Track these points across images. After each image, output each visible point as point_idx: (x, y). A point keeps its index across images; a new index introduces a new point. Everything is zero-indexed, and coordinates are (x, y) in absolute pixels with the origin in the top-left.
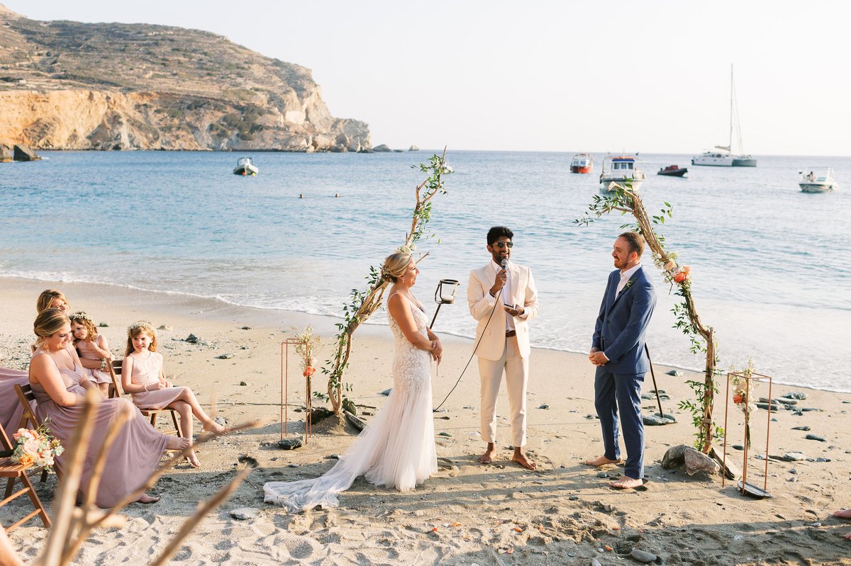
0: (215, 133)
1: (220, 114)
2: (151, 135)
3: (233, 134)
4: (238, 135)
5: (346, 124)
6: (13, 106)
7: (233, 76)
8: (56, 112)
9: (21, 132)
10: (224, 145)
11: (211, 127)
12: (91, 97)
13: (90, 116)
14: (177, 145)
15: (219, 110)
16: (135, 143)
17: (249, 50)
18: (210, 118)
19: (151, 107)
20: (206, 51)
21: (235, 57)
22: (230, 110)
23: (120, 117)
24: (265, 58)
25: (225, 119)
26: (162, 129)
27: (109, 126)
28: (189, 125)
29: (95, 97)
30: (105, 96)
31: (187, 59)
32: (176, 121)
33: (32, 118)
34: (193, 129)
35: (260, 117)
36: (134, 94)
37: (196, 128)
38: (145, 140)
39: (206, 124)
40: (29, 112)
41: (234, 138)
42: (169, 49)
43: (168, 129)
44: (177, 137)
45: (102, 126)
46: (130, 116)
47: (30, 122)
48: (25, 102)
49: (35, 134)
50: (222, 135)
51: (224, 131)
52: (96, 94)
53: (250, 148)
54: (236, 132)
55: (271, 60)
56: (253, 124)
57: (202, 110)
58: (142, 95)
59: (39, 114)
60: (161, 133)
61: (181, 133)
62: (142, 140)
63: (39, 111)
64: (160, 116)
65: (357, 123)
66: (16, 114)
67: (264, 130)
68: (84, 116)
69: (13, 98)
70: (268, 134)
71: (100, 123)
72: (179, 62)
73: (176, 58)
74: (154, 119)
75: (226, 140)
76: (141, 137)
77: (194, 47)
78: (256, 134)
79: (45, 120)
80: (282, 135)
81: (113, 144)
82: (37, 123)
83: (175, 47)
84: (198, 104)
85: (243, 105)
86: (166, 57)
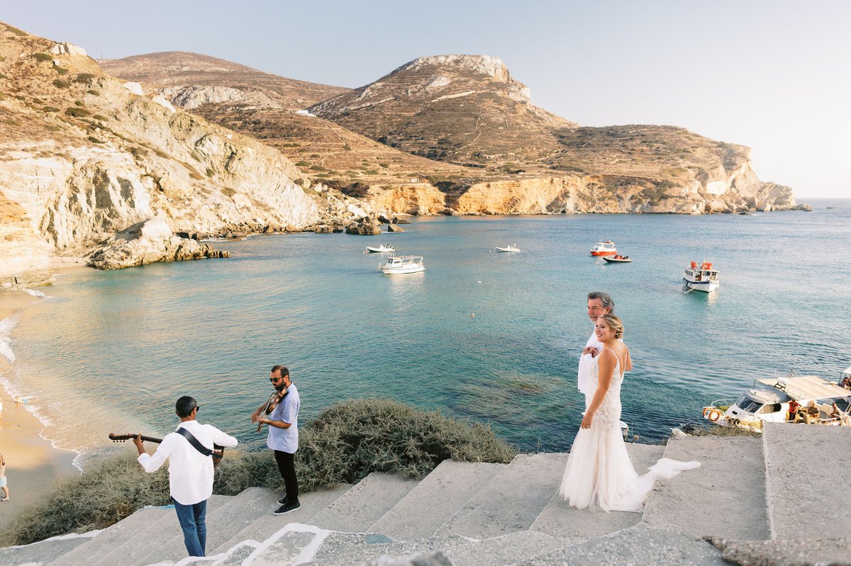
0: (634, 201)
1: (641, 188)
2: (590, 203)
3: (645, 202)
4: (649, 203)
5: (772, 188)
6: (499, 190)
7: (676, 158)
8: (524, 192)
9: (502, 204)
10: (637, 210)
11: (632, 198)
12: (552, 182)
13: (550, 193)
14: (605, 210)
15: (641, 186)
16: (578, 209)
17: (701, 137)
18: (634, 190)
19: (596, 185)
20: (665, 141)
21: (686, 144)
22: (649, 185)
23: (568, 193)
24: (713, 142)
25: (643, 192)
26: (598, 199)
27: (561, 199)
28: (618, 196)
29: (554, 181)
30: (562, 180)
31: (648, 148)
32: (610, 194)
33: (509, 196)
34: (620, 198)
35: (669, 189)
36: (588, 176)
37: (622, 198)
38: (586, 206)
39: (629, 196)
40: (508, 193)
41: (645, 205)
42: (639, 142)
43: (603, 199)
44: (607, 205)
45: (557, 199)
46: (579, 192)
47: (508, 198)
48: (507, 188)
49: (510, 205)
50: (639, 202)
51: (640, 200)
52: (556, 180)
53: (655, 211)
54: (648, 200)
55: (716, 143)
56: (663, 194)
57: (629, 186)
58: (593, 177)
59: (514, 194)
60: (597, 201)
61: (610, 202)
62: (583, 206)
63: (514, 192)
64: (601, 190)
65: (781, 188)
66: (500, 194)
67: (669, 199)
68: (546, 193)
69: (499, 186)
70: (670, 201)
71: (556, 197)
72: (642, 151)
73: (641, 148)
74: (596, 192)
75: (640, 206)
76: (583, 205)
77: (657, 139)
78: (662, 201)
79: (517, 197)
80: (681, 202)
81: (561, 210)
82: (512, 199)
83: (644, 140)
84: (627, 181)
85: (659, 181)
86: (634, 148)
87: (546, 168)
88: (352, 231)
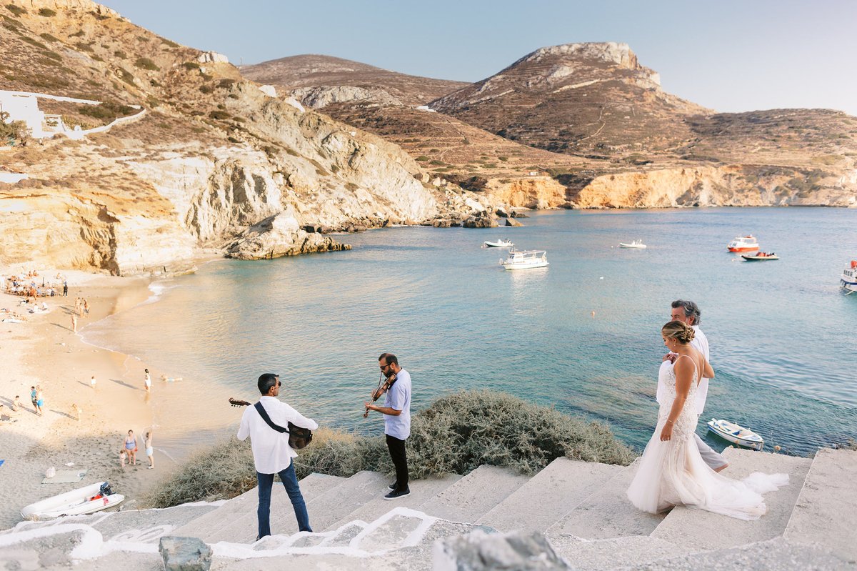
0: (778, 193)
1: (788, 179)
2: (727, 196)
3: (792, 194)
4: (797, 194)
6: (624, 182)
7: (831, 145)
8: (652, 185)
9: (627, 197)
10: (783, 202)
11: (777, 189)
12: (683, 172)
13: (681, 185)
14: (744, 203)
15: (787, 176)
16: (713, 202)
18: (778, 181)
19: (734, 175)
20: (817, 126)
21: (843, 128)
22: (797, 175)
23: (702, 184)
25: (790, 182)
26: (737, 191)
27: (693, 191)
28: (760, 188)
29: (686, 172)
30: (695, 171)
31: (797, 134)
32: (751, 185)
33: (635, 188)
34: (762, 189)
35: (822, 179)
36: (725, 167)
37: (765, 190)
38: (722, 199)
39: (773, 187)
40: (634, 185)
41: (792, 197)
42: (785, 127)
43: (742, 191)
44: (747, 197)
45: (689, 191)
46: (715, 183)
47: (634, 191)
48: (633, 180)
49: (635, 199)
50: (785, 193)
51: (786, 191)
52: (688, 171)
53: (803, 204)
54: (796, 192)
56: (814, 185)
57: (773, 177)
58: (731, 167)
59: (640, 186)
60: (735, 193)
61: (750, 193)
62: (719, 199)
63: (640, 184)
64: (740, 181)
66: (625, 187)
67: (822, 190)
68: (677, 185)
69: (624, 178)
70: (823, 193)
71: (688, 188)
72: (790, 137)
73: (788, 134)
74: (734, 183)
75: (786, 198)
76: (718, 197)
77: (808, 124)
78: (813, 193)
79: (643, 189)
80: (836, 193)
81: (693, 203)
82: (638, 192)
83: (791, 126)
84: (771, 171)
85: (809, 170)
86: (780, 134)
87: (676, 158)
88: (469, 225)
